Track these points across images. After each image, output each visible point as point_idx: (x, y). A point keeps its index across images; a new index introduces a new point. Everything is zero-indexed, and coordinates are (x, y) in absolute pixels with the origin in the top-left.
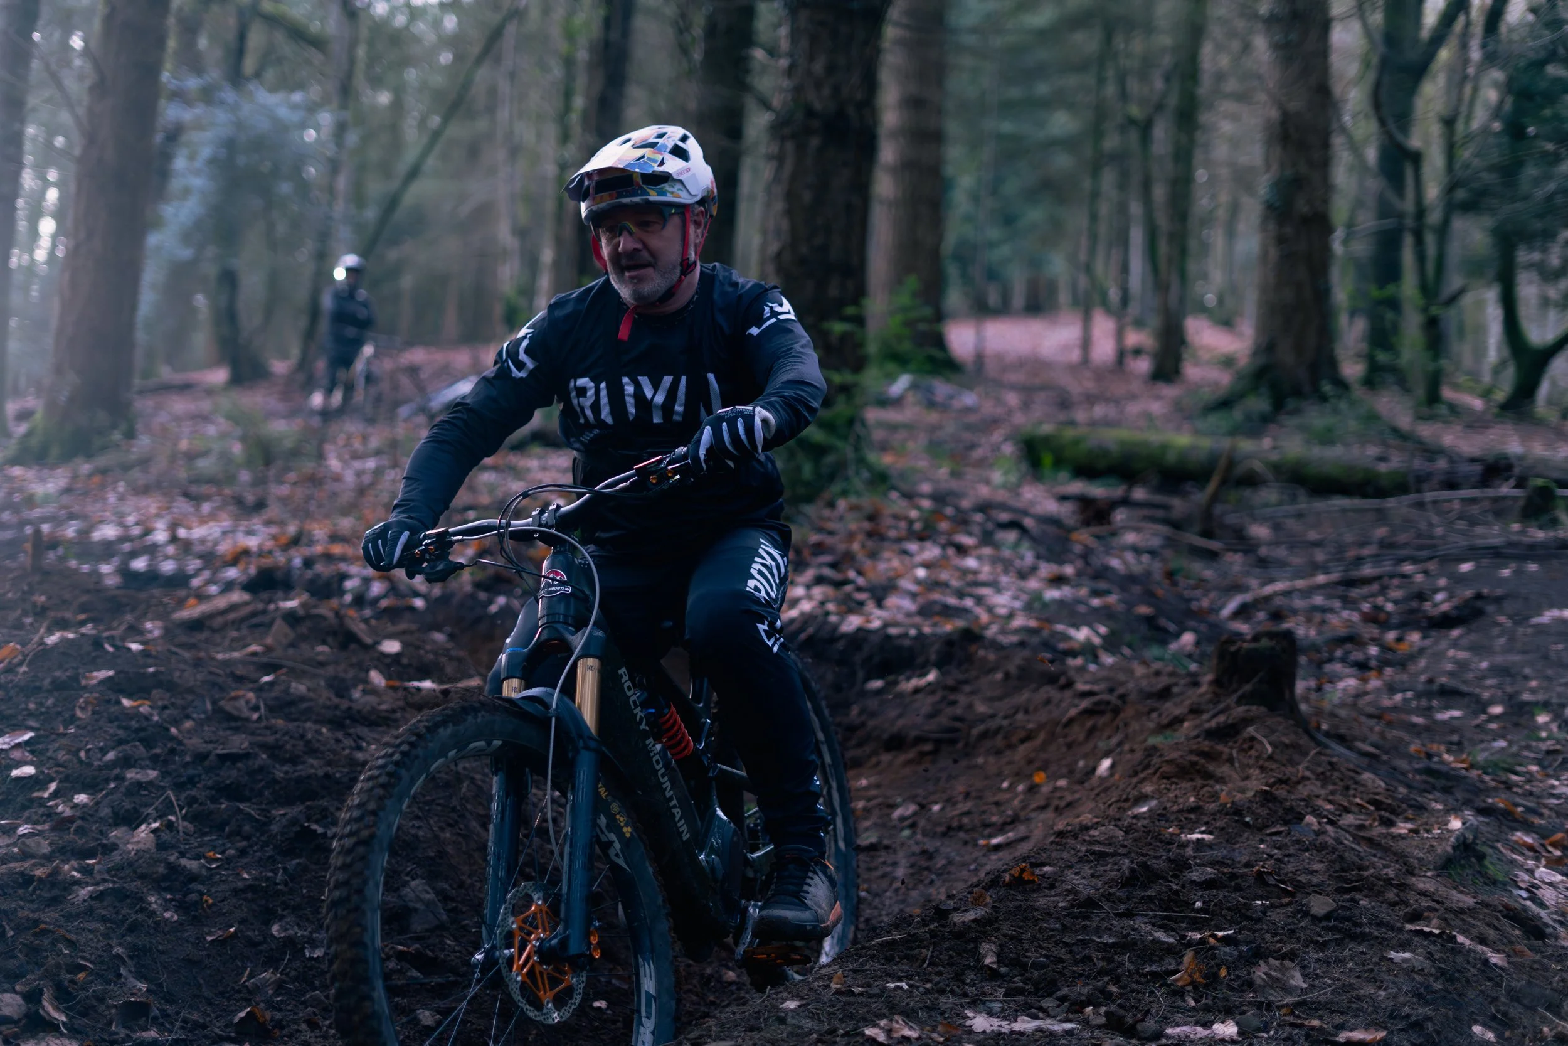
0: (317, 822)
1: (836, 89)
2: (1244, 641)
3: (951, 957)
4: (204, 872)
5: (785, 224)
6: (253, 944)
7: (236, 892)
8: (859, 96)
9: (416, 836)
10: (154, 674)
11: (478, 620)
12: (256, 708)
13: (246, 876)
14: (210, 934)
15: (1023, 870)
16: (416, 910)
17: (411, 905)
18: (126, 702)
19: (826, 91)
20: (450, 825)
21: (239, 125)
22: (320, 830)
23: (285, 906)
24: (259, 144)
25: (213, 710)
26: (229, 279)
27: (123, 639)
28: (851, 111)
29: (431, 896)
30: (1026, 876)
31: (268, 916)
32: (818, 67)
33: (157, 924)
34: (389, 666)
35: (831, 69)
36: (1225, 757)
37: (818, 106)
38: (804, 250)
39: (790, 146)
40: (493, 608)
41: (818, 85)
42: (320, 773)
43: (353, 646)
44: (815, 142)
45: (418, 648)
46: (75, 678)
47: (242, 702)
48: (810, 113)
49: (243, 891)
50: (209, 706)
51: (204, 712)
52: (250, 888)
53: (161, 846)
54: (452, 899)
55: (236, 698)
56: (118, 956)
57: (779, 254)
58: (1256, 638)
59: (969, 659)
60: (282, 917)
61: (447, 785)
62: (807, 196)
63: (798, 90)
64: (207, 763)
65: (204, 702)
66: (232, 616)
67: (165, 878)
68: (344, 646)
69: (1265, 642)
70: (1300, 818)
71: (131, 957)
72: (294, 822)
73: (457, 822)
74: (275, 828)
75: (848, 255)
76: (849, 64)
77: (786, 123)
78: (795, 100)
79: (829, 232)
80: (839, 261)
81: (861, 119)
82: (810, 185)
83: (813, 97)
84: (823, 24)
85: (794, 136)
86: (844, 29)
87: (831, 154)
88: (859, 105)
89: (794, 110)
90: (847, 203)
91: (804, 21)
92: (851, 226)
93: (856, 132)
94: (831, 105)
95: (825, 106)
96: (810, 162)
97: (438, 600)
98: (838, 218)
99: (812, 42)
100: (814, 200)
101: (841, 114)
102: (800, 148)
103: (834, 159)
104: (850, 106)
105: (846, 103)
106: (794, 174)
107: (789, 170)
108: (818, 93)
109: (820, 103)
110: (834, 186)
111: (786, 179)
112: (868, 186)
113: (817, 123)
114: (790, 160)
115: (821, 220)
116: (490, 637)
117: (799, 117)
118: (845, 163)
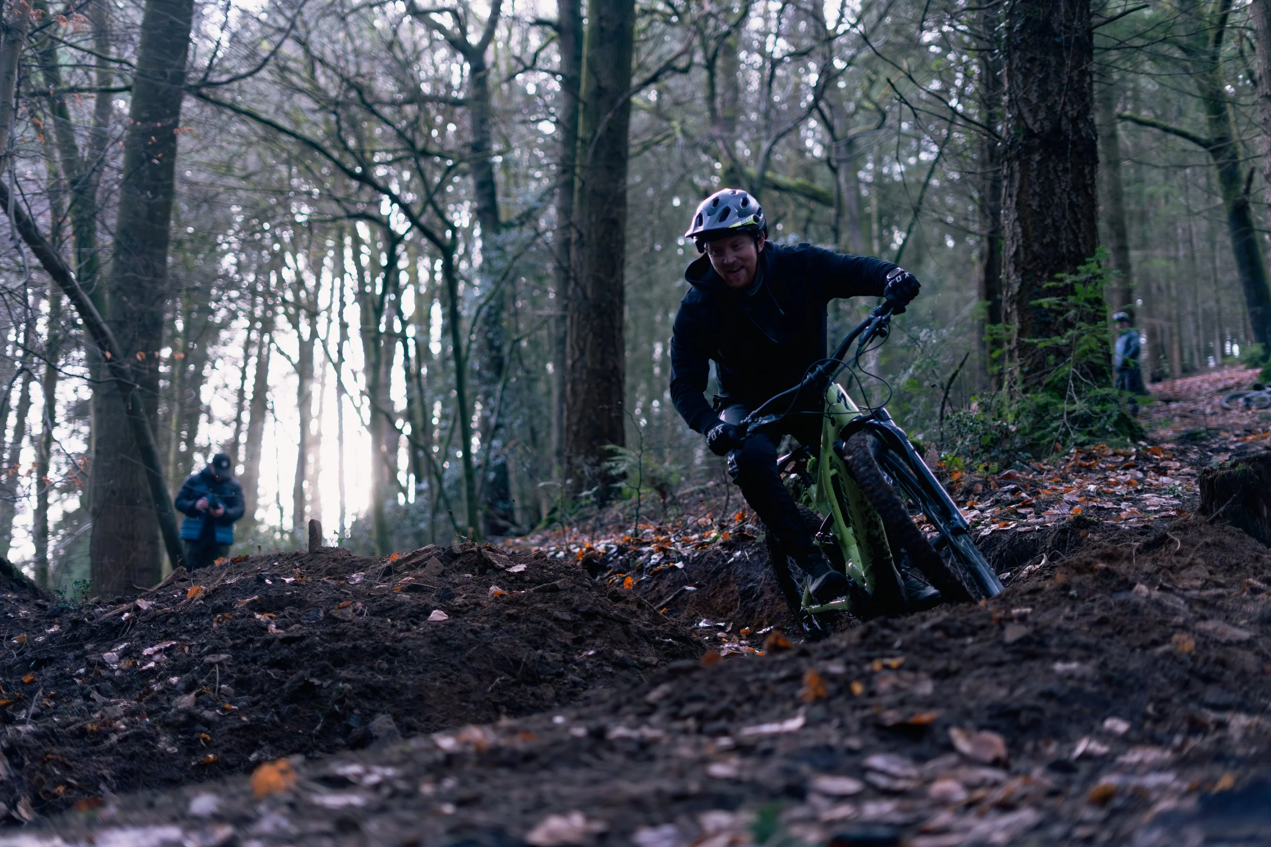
0: (317, 677)
1: (1050, 109)
4: (215, 718)
5: (1019, 230)
7: (232, 731)
8: (1072, 113)
11: (719, 571)
12: (361, 614)
13: (245, 719)
14: (194, 760)
16: (377, 737)
18: (258, 616)
19: (1042, 115)
20: (444, 677)
23: (265, 738)
25: (325, 617)
28: (1065, 126)
29: (393, 726)
32: (1034, 98)
35: (1043, 96)
37: (1036, 128)
38: (1036, 247)
39: (1016, 165)
40: (732, 560)
41: (1034, 111)
44: (1037, 157)
46: (231, 604)
47: (350, 610)
48: (1030, 134)
49: (238, 729)
50: (322, 614)
52: (246, 727)
54: (415, 729)
55: (344, 607)
57: (1016, 253)
60: (261, 747)
62: (1035, 204)
63: (1019, 117)
67: (184, 724)
68: (482, 572)
72: (301, 678)
75: (1078, 245)
76: (1061, 90)
77: (1011, 147)
78: (1016, 127)
79: (1057, 230)
80: (1069, 252)
81: (1077, 131)
82: (1035, 194)
83: (1030, 121)
84: (1032, 60)
85: (1018, 156)
86: (1053, 60)
87: (1051, 165)
88: (1074, 121)
89: (1017, 134)
90: (1071, 203)
91: (1016, 61)
92: (1077, 222)
93: (1074, 144)
94: (1047, 124)
95: (1042, 126)
96: (1033, 174)
97: (695, 561)
98: (1064, 217)
99: (1026, 76)
100: (1040, 206)
101: (1057, 129)
102: (1025, 165)
103: (1054, 169)
104: (1064, 122)
105: (1060, 120)
106: (1021, 187)
107: (1017, 184)
108: (1035, 117)
109: (1038, 125)
110: (1058, 191)
111: (1015, 193)
112: (1093, 185)
113: (1037, 141)
114: (1017, 176)
115: (1049, 221)
116: (726, 584)
117: (1020, 140)
118: (1065, 170)
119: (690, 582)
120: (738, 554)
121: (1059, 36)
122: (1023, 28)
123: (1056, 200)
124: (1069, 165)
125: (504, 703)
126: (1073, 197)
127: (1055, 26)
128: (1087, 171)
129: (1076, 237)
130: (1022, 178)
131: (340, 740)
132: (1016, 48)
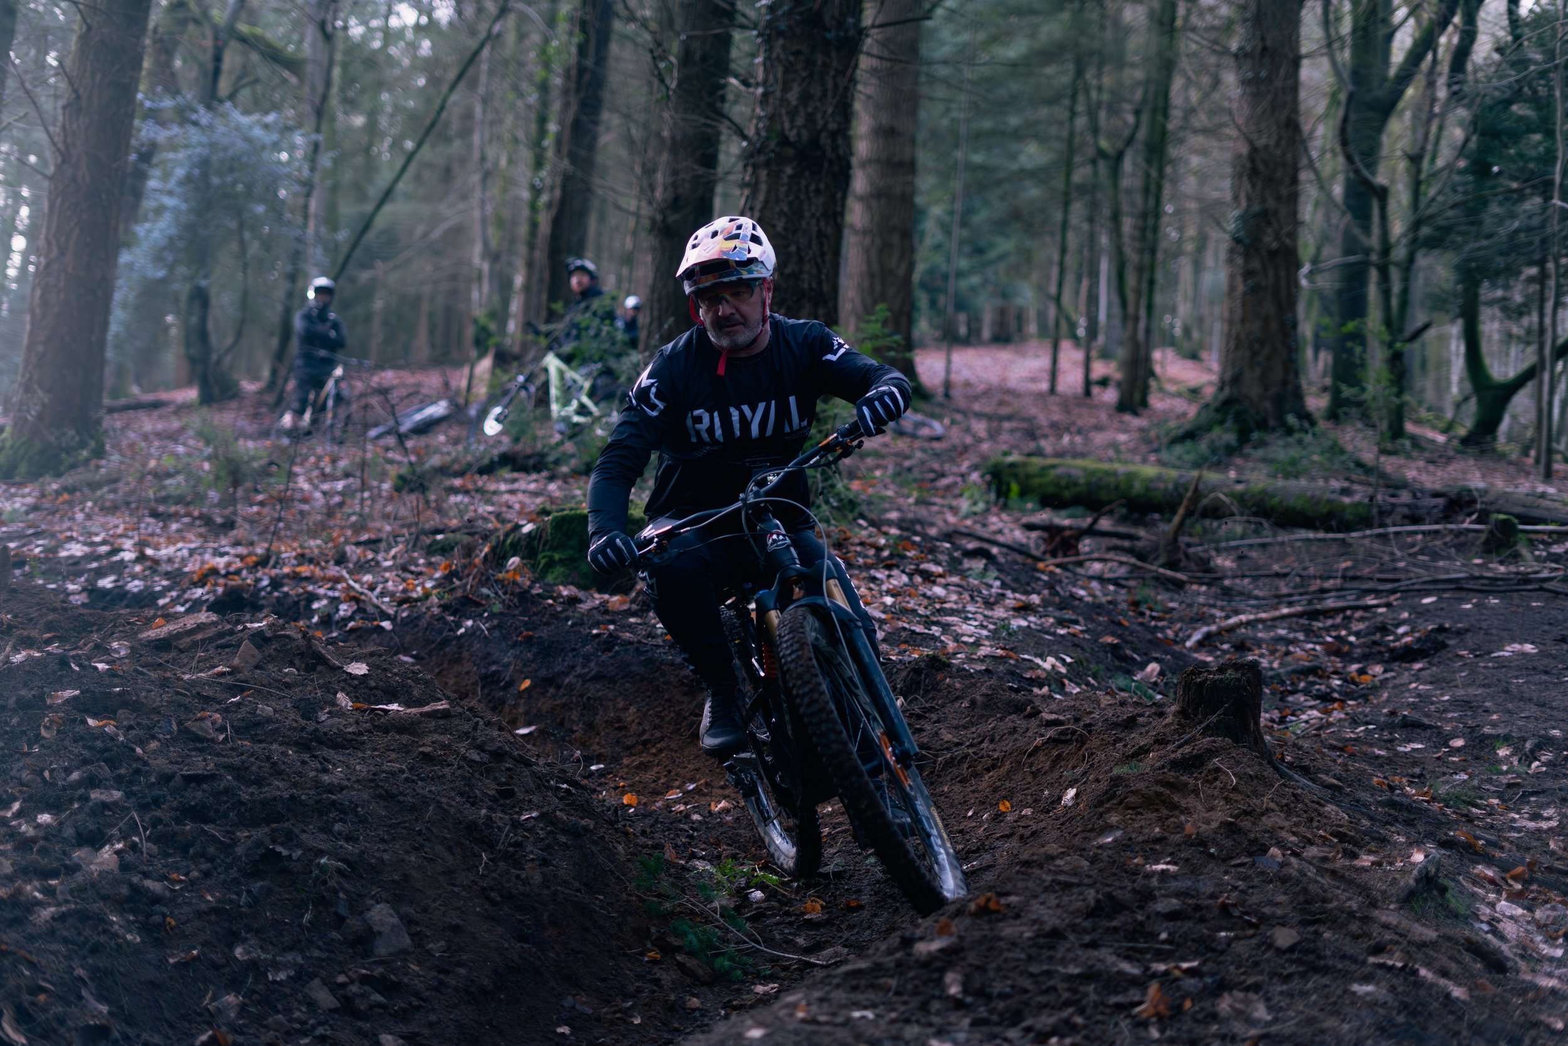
0: (282, 844)
1: (810, 118)
2: (1210, 672)
3: (916, 987)
4: (167, 894)
6: (216, 967)
7: (199, 914)
8: (832, 126)
9: (382, 860)
10: (119, 694)
11: (445, 642)
12: (222, 729)
13: (209, 898)
14: (173, 955)
15: (988, 900)
16: (380, 933)
17: (376, 928)
18: (91, 722)
19: (800, 121)
20: (416, 849)
21: (213, 146)
22: (285, 853)
23: (249, 929)
24: (233, 165)
25: (179, 731)
26: (201, 298)
27: (89, 659)
28: (824, 139)
29: (396, 920)
30: (992, 906)
31: (234, 938)
32: (793, 96)
33: (119, 946)
34: (355, 687)
35: (805, 98)
36: (1190, 787)
37: (792, 135)
39: (763, 174)
40: (462, 630)
41: (793, 114)
42: (286, 795)
43: (319, 668)
44: (789, 170)
45: (385, 670)
46: (41, 698)
47: (208, 723)
48: (785, 141)
49: (206, 913)
50: (175, 727)
51: (170, 733)
52: (215, 910)
53: (124, 867)
54: (417, 924)
55: (202, 719)
56: (80, 979)
58: (1221, 670)
59: (935, 687)
60: (245, 940)
61: (413, 808)
63: (771, 118)
64: (172, 784)
65: (170, 722)
66: (199, 637)
67: (128, 899)
68: (310, 669)
69: (1230, 674)
70: (1264, 850)
71: (91, 979)
72: (259, 844)
73: (422, 846)
74: (239, 850)
75: (820, 283)
76: (824, 94)
77: (759, 151)
78: (768, 129)
79: (801, 260)
80: (811, 289)
81: (835, 148)
82: (781, 213)
83: (787, 125)
84: (797, 53)
85: (767, 164)
86: (820, 59)
87: (803, 182)
88: (834, 135)
89: (768, 138)
90: (819, 232)
91: (777, 50)
92: (823, 255)
93: (831, 162)
94: (805, 133)
95: (799, 134)
96: (783, 189)
97: (405, 622)
98: (809, 246)
99: (786, 71)
100: (785, 229)
101: (815, 142)
102: (774, 176)
103: (807, 187)
104: (823, 135)
105: (820, 132)
106: (766, 202)
107: (761, 197)
108: (792, 121)
109: (794, 132)
110: (807, 214)
111: (758, 206)
112: (842, 214)
113: (791, 152)
114: (763, 187)
115: (793, 248)
116: (457, 660)
117: (772, 145)
118: (818, 191)
119: (407, 652)
120: (470, 623)
121: (829, 31)
122: (790, 13)
123: (804, 225)
124: (822, 186)
125: (492, 889)
126: (822, 224)
127: (827, 18)
128: (839, 195)
129: (819, 271)
130: (769, 192)
131: (335, 935)
132: (780, 34)
